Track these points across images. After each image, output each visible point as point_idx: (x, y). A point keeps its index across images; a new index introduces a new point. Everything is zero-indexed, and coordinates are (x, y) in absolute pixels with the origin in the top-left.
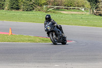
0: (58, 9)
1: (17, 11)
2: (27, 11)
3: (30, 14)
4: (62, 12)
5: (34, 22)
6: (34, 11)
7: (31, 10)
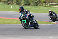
0: (52, 5)
1: (28, 6)
2: (34, 6)
3: (36, 8)
4: (54, 6)
5: (38, 12)
6: (38, 6)
7: (36, 6)
